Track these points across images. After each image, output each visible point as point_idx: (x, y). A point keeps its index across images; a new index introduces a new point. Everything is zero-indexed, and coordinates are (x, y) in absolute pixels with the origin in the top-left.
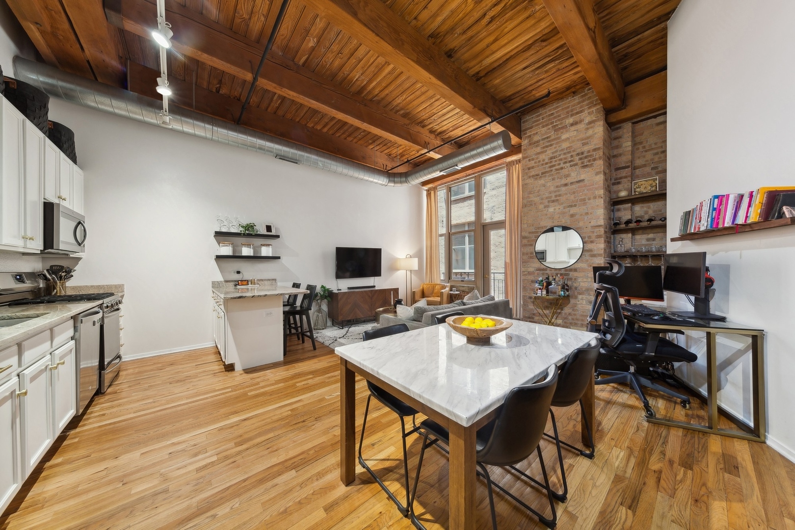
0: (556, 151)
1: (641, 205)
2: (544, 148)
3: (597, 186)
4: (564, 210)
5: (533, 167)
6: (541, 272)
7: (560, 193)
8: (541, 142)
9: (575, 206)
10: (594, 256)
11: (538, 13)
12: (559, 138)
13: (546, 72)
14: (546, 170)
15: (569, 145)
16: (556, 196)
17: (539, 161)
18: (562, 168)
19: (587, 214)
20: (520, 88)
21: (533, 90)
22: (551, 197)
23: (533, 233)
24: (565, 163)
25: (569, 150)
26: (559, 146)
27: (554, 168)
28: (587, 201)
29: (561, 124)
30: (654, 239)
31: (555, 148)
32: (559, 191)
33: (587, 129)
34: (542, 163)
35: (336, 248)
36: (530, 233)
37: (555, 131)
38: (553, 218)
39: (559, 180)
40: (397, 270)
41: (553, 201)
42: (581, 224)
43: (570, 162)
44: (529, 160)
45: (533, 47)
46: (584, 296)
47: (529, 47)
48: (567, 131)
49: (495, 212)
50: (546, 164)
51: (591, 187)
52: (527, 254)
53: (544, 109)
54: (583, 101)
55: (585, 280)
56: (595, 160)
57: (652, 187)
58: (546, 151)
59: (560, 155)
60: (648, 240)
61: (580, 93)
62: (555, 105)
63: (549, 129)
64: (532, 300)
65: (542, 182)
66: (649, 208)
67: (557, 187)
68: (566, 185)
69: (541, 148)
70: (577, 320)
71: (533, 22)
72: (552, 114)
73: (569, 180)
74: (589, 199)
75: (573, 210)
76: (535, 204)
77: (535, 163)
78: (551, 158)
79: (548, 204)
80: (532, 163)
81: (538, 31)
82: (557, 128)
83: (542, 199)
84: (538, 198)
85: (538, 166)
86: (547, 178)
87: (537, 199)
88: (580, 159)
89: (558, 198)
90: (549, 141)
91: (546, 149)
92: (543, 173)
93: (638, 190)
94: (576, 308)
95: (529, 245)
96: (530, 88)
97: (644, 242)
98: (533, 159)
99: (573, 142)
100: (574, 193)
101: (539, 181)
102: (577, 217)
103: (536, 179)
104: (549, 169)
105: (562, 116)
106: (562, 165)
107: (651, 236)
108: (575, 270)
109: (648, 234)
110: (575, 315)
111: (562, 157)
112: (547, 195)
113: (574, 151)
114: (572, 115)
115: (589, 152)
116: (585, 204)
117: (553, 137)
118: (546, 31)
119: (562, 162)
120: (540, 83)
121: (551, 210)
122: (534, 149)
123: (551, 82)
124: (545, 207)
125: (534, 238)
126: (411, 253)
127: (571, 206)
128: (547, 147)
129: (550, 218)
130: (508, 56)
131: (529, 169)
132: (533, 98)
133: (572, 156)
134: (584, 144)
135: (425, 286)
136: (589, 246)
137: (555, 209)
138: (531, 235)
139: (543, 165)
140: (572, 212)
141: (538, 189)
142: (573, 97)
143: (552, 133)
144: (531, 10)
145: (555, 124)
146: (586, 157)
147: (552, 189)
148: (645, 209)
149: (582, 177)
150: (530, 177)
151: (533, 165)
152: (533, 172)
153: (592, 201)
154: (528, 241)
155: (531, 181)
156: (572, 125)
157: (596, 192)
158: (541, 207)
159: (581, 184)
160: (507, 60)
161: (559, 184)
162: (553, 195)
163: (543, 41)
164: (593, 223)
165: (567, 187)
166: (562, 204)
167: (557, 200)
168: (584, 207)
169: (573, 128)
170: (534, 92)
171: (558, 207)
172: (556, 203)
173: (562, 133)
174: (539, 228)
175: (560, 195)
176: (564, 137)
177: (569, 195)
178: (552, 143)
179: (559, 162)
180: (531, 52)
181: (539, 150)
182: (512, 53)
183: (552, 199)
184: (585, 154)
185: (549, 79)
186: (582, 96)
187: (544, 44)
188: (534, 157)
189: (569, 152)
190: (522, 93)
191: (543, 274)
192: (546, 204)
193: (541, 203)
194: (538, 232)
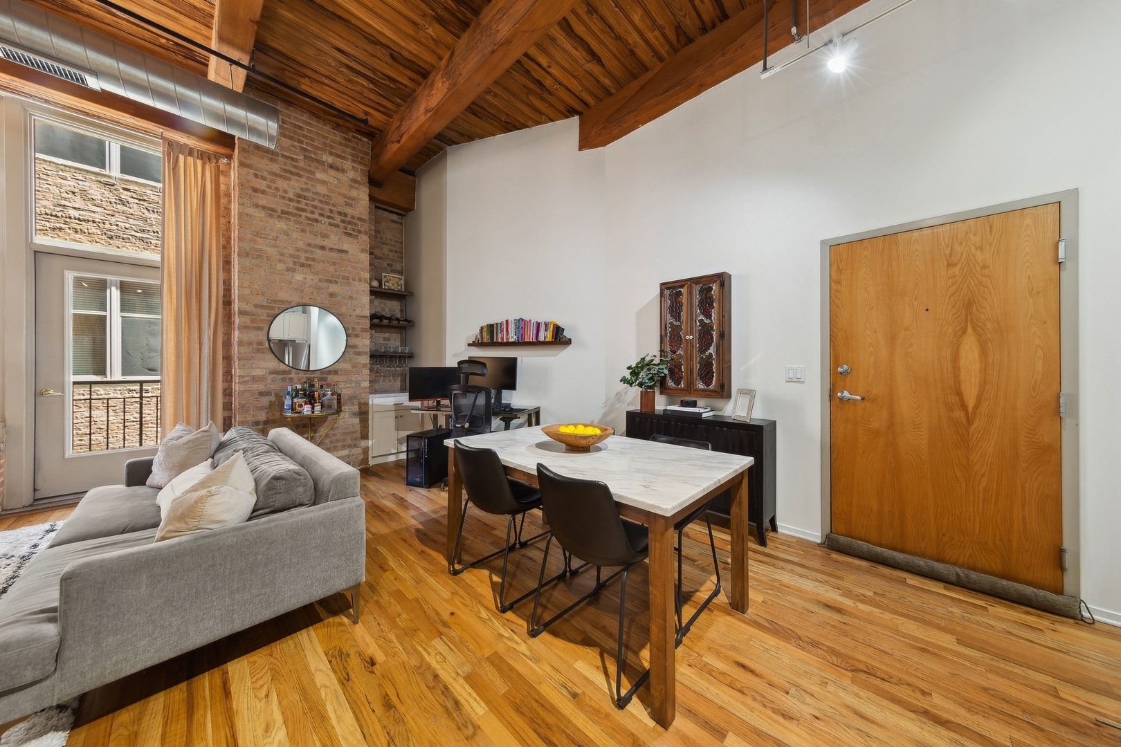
0: (307, 190)
1: (380, 300)
2: (286, 171)
3: (362, 266)
4: (320, 284)
5: (263, 192)
6: (280, 377)
7: (313, 256)
8: (280, 158)
9: (336, 282)
10: (359, 354)
11: (424, 34)
12: (313, 173)
13: (350, 81)
14: (291, 210)
15: (328, 193)
16: (307, 259)
17: (277, 189)
18: (317, 221)
19: (351, 298)
20: (299, 58)
21: (309, 78)
22: (298, 257)
23: (263, 307)
24: (321, 215)
25: (326, 200)
26: (313, 186)
27: (304, 214)
28: (351, 281)
29: (315, 153)
30: (389, 339)
31: (305, 183)
32: (312, 252)
33: (352, 187)
34: (281, 193)
36: (256, 306)
37: (305, 157)
38: (302, 291)
39: (311, 236)
41: (302, 265)
42: (343, 310)
43: (329, 217)
44: (256, 176)
45: (378, 47)
46: (345, 407)
47: (375, 42)
48: (324, 170)
50: (290, 200)
51: (356, 265)
52: (250, 344)
53: (287, 109)
54: (347, 146)
55: (348, 385)
56: (360, 232)
57: (399, 285)
58: (289, 179)
59: (314, 200)
60: (385, 339)
61: (342, 132)
62: (305, 117)
63: (297, 148)
64: (260, 427)
65: (281, 225)
66: (385, 305)
67: (309, 245)
68: (323, 248)
69: (281, 169)
70: (337, 441)
71: (412, 33)
72: (300, 128)
73: (326, 243)
74: (354, 280)
75: (333, 288)
76: (268, 258)
77: (269, 187)
78: (299, 196)
79: (293, 267)
80: (262, 185)
81: (403, 44)
82: (307, 154)
83: (282, 254)
84: (275, 249)
85: (274, 195)
86: (291, 223)
87: (272, 251)
88: (343, 221)
89: (310, 262)
90: (295, 167)
91: (291, 176)
92: (283, 212)
93: (387, 284)
94: (336, 425)
95: (255, 327)
96: (309, 73)
97: (381, 341)
98: (264, 178)
99: (333, 192)
100: (334, 264)
101: (277, 222)
102: (339, 298)
103: (271, 216)
104: (295, 211)
105: (317, 144)
106: (316, 216)
107: (387, 335)
108: (336, 372)
109: (385, 333)
110: (334, 435)
111: (315, 203)
112: (292, 251)
113: (334, 205)
114: (331, 154)
115: (353, 217)
116: (348, 284)
117: (302, 164)
118: (406, 54)
119: (317, 212)
120: (327, 81)
121: (299, 277)
122: (265, 161)
123: (339, 94)
124: (288, 269)
125: (264, 317)
127: (330, 281)
128: (291, 173)
129: (296, 290)
130: (345, 16)
131: (254, 189)
132: (293, 84)
133: (331, 211)
134: (347, 204)
136: (354, 341)
137: (305, 278)
138: (259, 311)
139: (283, 197)
140: (331, 290)
141: (274, 234)
142: (333, 129)
143: (301, 158)
144: (425, 24)
145: (305, 146)
146: (350, 223)
147: (301, 244)
148: (383, 305)
149: (345, 247)
150: (257, 206)
151: (264, 188)
152: (263, 201)
153: (356, 283)
154: (253, 321)
155: (259, 215)
156: (331, 167)
157: (362, 273)
158: (280, 266)
159: (343, 255)
160: (340, 18)
161: (312, 242)
162: (303, 255)
163: (392, 57)
164: (358, 312)
165: (324, 252)
166: (318, 274)
167: (309, 266)
168: (348, 288)
169: (333, 172)
170: (306, 81)
171: (311, 277)
172: (306, 270)
173: (317, 168)
174: (275, 301)
175: (313, 260)
176: (319, 176)
177: (326, 264)
178: (301, 173)
179: (312, 209)
180: (370, 48)
181: (275, 168)
182: (354, 21)
183: (301, 261)
184: (348, 219)
185: (341, 89)
186: (346, 139)
187: (389, 60)
189: (327, 203)
190: (294, 66)
191: (284, 380)
192: (291, 265)
193: (280, 261)
194: (273, 308)
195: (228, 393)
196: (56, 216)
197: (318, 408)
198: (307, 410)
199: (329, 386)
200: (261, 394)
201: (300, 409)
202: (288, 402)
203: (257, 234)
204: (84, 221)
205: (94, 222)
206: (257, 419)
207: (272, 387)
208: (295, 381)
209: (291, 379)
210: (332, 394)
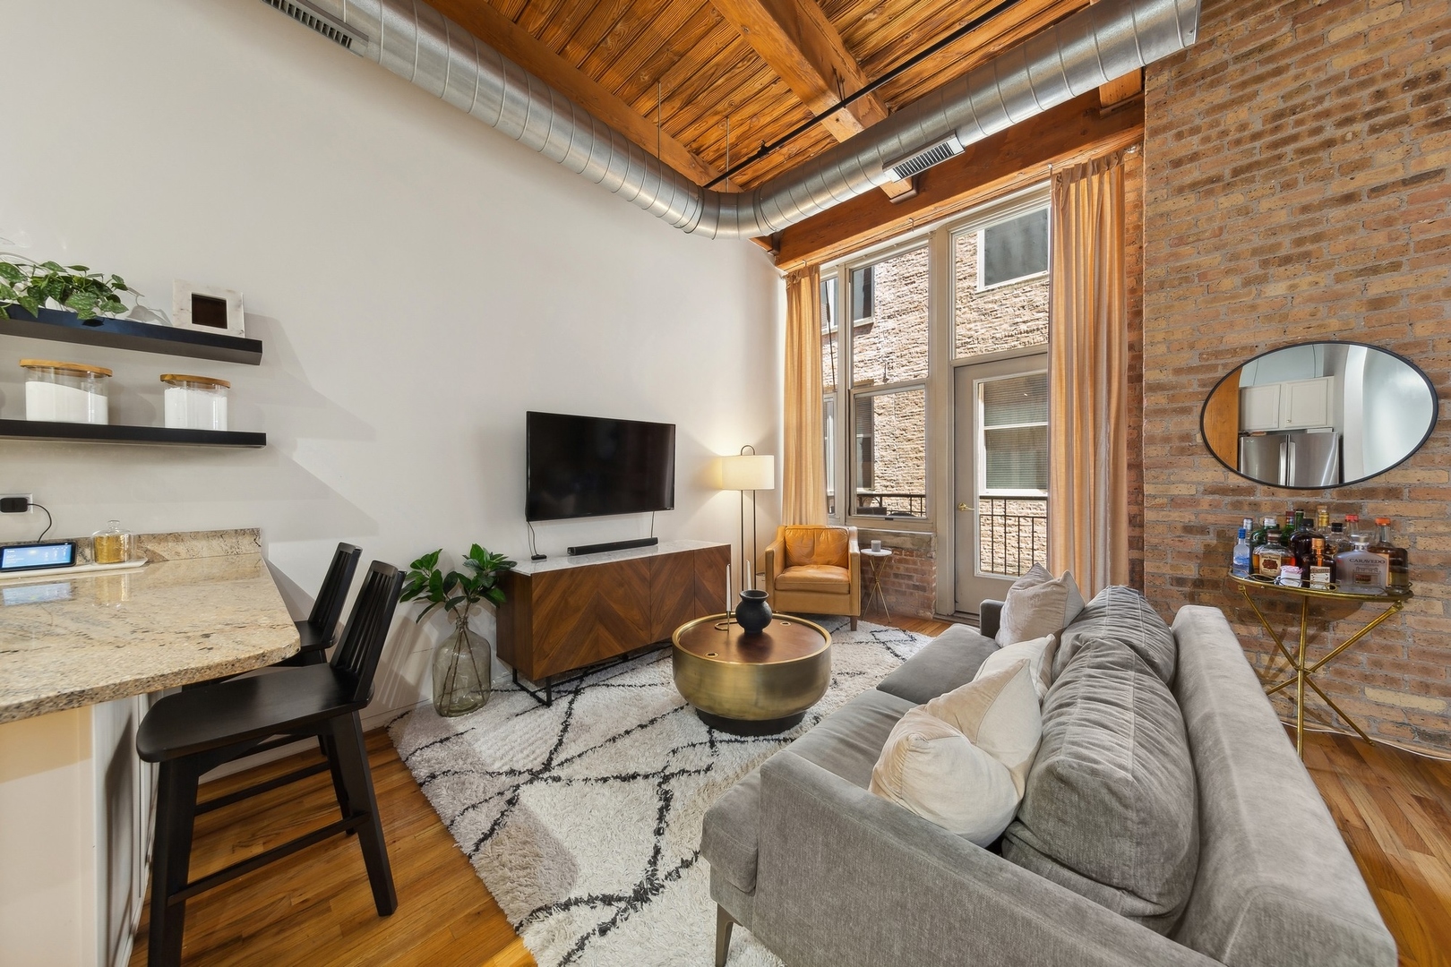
0: (1304, 88)
2: (1244, 84)
4: (1339, 286)
5: (1194, 157)
6: (1228, 499)
7: (1318, 229)
8: (1231, 68)
9: (1395, 267)
12: (1316, 41)
14: (1256, 158)
15: (1366, 58)
16: (1299, 242)
17: (1225, 133)
18: (1329, 143)
22: (1275, 247)
23: (1190, 370)
24: (1346, 121)
25: (1363, 76)
26: (1318, 70)
27: (1289, 149)
31: (1297, 78)
32: (1313, 222)
34: (1233, 136)
35: (528, 412)
36: (1178, 371)
37: (1296, 20)
38: (1284, 317)
39: (1314, 185)
40: (717, 489)
41: (1287, 260)
42: (1422, 330)
43: (1368, 115)
44: (1179, 136)
46: (1433, 586)
48: (1353, 13)
49: (894, 364)
50: (1256, 136)
55: (1436, 529)
58: (1256, 94)
59: (1320, 99)
63: (1269, 18)
64: (1187, 589)
65: (1234, 199)
67: (1305, 209)
68: (1349, 198)
69: (1232, 87)
70: (1399, 666)
73: (1362, 180)
75: (1377, 287)
76: (1202, 276)
77: (1207, 140)
78: (1280, 115)
79: (1262, 272)
80: (1192, 144)
82: (1306, 7)
83: (1235, 257)
84: (1218, 254)
85: (1218, 150)
86: (1256, 185)
87: (1213, 260)
88: (1423, 99)
89: (1309, 247)
90: (1271, 59)
91: (1255, 87)
92: (1236, 172)
95: (1175, 410)
98: (1195, 131)
99: (1388, 42)
100: (1389, 222)
101: (1222, 199)
102: (1403, 305)
103: (1210, 193)
104: (1267, 154)
106: (1330, 132)
108: (1393, 493)
112: (1257, 242)
113: (1387, 76)
117: (1288, 42)
119: (1329, 122)
121: (1276, 289)
124: (1247, 283)
125: (1195, 388)
126: (753, 441)
127: (1374, 270)
128: (1259, 79)
129: (1269, 318)
131: (1177, 163)
133: (1380, 95)
135: (789, 535)
137: (1293, 287)
138: (1184, 379)
139: (1238, 142)
140: (1376, 291)
141: (1216, 225)
143: (1284, 30)
147: (1282, 217)
149: (1432, 163)
150: (1181, 190)
151: (1195, 148)
152: (1194, 173)
154: (1172, 399)
155: (1186, 203)
158: (1228, 283)
159: (1425, 187)
161: (1315, 198)
162: (1287, 238)
165: (1352, 207)
166: (1329, 266)
167: (1307, 255)
171: (1311, 278)
172: (1299, 267)
173: (1331, 21)
174: (1217, 354)
175: (1317, 238)
176: (1339, 33)
177: (1361, 232)
178: (1283, 62)
179: (1316, 124)
181: (1221, 94)
183: (1283, 252)
188: (1197, 121)
189: (1364, 84)
191: (1237, 506)
192: (1256, 270)
193: (1228, 272)
194: (1214, 368)
195: (1136, 522)
196: (1012, 336)
197: (1321, 578)
198: (1289, 576)
199: (1366, 525)
200: (1188, 529)
201: (1270, 572)
202: (1241, 551)
203: (1181, 241)
204: (1031, 331)
205: (1038, 329)
206: (1178, 574)
207: (1211, 519)
208: (1264, 509)
209: (1255, 506)
210: (1373, 549)
